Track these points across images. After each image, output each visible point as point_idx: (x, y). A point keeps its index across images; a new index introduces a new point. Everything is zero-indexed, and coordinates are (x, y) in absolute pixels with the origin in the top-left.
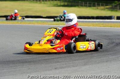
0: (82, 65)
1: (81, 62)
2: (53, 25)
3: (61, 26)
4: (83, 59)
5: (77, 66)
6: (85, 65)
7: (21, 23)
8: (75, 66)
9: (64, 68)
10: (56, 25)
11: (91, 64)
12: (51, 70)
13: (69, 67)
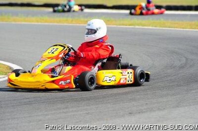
0: (173, 107)
1: (171, 101)
2: (124, 25)
3: (137, 27)
4: (173, 95)
5: (164, 109)
6: (178, 107)
7: (72, 21)
8: (161, 110)
9: (144, 112)
10: (130, 25)
11: (186, 106)
12: (123, 116)
13: (151, 110)
